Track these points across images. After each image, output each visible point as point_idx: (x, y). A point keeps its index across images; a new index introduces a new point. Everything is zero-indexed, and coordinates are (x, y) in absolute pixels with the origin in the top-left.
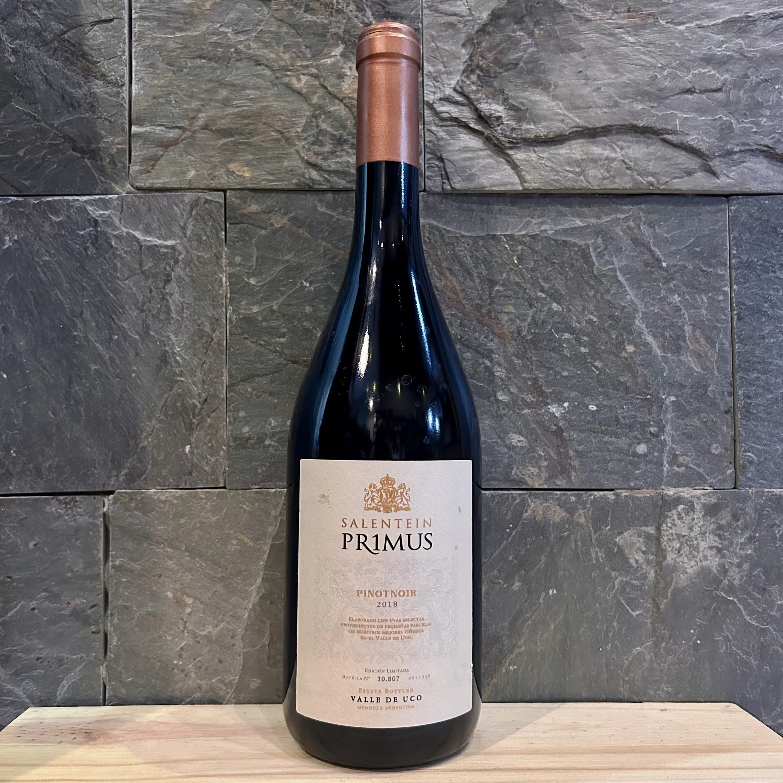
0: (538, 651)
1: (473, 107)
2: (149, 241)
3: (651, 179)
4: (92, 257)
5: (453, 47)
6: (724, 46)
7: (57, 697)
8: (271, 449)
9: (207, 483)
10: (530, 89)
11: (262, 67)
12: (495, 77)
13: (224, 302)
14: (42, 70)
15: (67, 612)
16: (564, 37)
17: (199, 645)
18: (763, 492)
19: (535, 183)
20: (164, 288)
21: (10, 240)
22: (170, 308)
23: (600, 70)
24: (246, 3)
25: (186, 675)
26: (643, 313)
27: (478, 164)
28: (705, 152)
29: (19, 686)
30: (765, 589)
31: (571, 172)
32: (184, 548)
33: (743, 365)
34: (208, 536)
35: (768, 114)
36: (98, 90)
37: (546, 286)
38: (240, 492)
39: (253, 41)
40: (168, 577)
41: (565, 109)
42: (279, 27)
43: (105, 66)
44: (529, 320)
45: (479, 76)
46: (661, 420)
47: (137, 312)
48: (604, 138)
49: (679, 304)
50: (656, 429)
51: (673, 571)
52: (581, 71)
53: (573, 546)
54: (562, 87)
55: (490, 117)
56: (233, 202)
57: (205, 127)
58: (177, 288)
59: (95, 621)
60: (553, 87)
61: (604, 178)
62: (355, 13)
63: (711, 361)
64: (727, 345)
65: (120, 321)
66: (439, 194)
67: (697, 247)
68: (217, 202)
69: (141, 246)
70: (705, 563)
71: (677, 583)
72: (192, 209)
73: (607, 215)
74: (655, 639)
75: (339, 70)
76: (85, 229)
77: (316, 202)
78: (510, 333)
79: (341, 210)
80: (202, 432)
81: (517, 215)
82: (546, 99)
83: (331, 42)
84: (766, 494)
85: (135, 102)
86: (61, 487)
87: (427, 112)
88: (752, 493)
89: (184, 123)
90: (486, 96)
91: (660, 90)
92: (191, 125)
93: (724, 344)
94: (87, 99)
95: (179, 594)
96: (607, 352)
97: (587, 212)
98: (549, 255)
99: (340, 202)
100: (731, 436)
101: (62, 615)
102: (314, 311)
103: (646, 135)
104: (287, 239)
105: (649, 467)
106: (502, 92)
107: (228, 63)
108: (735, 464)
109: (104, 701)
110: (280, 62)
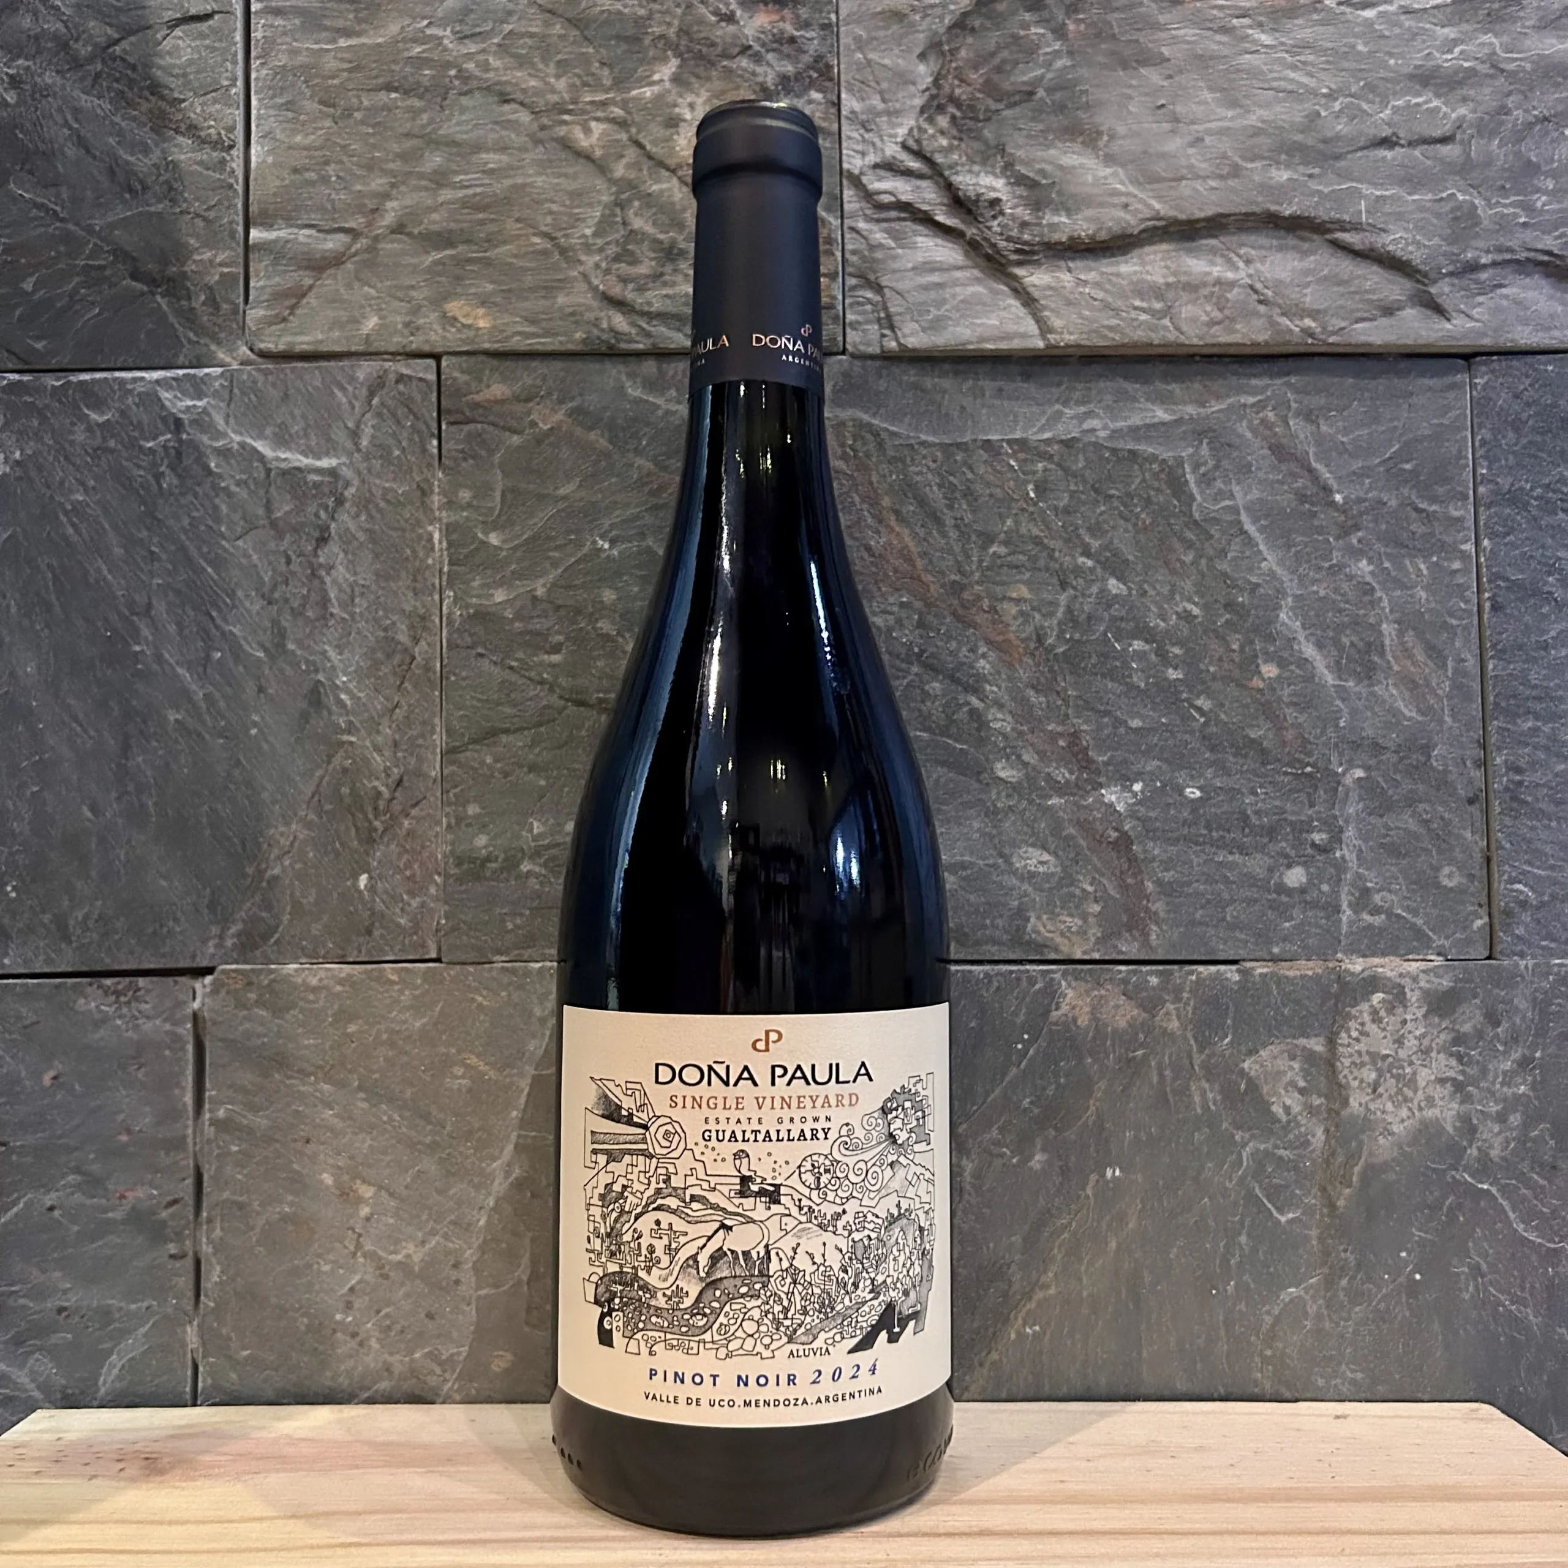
0: (1085, 1294)
1: (941, 180)
2: (285, 460)
3: (1308, 322)
4: (171, 494)
5: (900, 61)
6: (1457, 50)
7: (98, 1390)
8: (533, 881)
9: (402, 951)
10: (1058, 144)
11: (514, 106)
12: (988, 120)
13: (437, 582)
14: (69, 117)
15: (118, 1215)
16: (1128, 37)
17: (387, 1283)
18: (1548, 965)
19: (1071, 334)
20: (316, 556)
21: (6, 461)
22: (327, 594)
23: (1199, 103)
25: (361, 1344)
26: (1296, 597)
27: (954, 296)
28: (1422, 267)
29: (22, 1366)
30: (1554, 1168)
31: (1144, 310)
32: (356, 1084)
33: (1503, 704)
34: (405, 1059)
35: (1551, 187)
36: (182, 157)
37: (1095, 544)
38: (471, 969)
39: (495, 53)
40: (323, 1143)
41: (1131, 182)
42: (547, 24)
43: (195, 108)
44: (1060, 615)
45: (953, 118)
46: (1335, 817)
47: (260, 603)
48: (1213, 242)
49: (1369, 579)
50: (1324, 836)
51: (1363, 1132)
52: (1163, 106)
53: (1155, 1079)
55: (977, 201)
56: (455, 379)
57: (399, 229)
58: (341, 555)
59: (176, 1234)
60: (1105, 138)
61: (1213, 323)
63: (1437, 695)
64: (1472, 663)
65: (226, 622)
66: (872, 357)
67: (1407, 462)
68: (421, 379)
69: (268, 471)
70: (1429, 1113)
71: (1371, 1154)
72: (372, 394)
73: (1219, 398)
74: (1326, 1270)
75: (668, 111)
76: (154, 439)
77: (624, 378)
78: (1023, 640)
79: (673, 392)
80: (393, 847)
81: (1034, 399)
82: (1091, 162)
83: (652, 53)
84: (1556, 969)
85: (256, 179)
86: (108, 960)
87: (848, 193)
88: (1526, 967)
89: (356, 222)
90: (969, 159)
91: (1325, 141)
92: (369, 224)
93: (1463, 660)
94: (160, 175)
95: (346, 1177)
96: (1223, 678)
97: (1178, 391)
98: (1099, 481)
99: (673, 377)
100: (1482, 850)
101: (108, 1222)
102: (619, 599)
103: (1299, 233)
104: (565, 453)
105: (1310, 914)
106: (1001, 149)
107: (445, 99)
108: (1490, 907)
109: (195, 1397)
110: (549, 96)
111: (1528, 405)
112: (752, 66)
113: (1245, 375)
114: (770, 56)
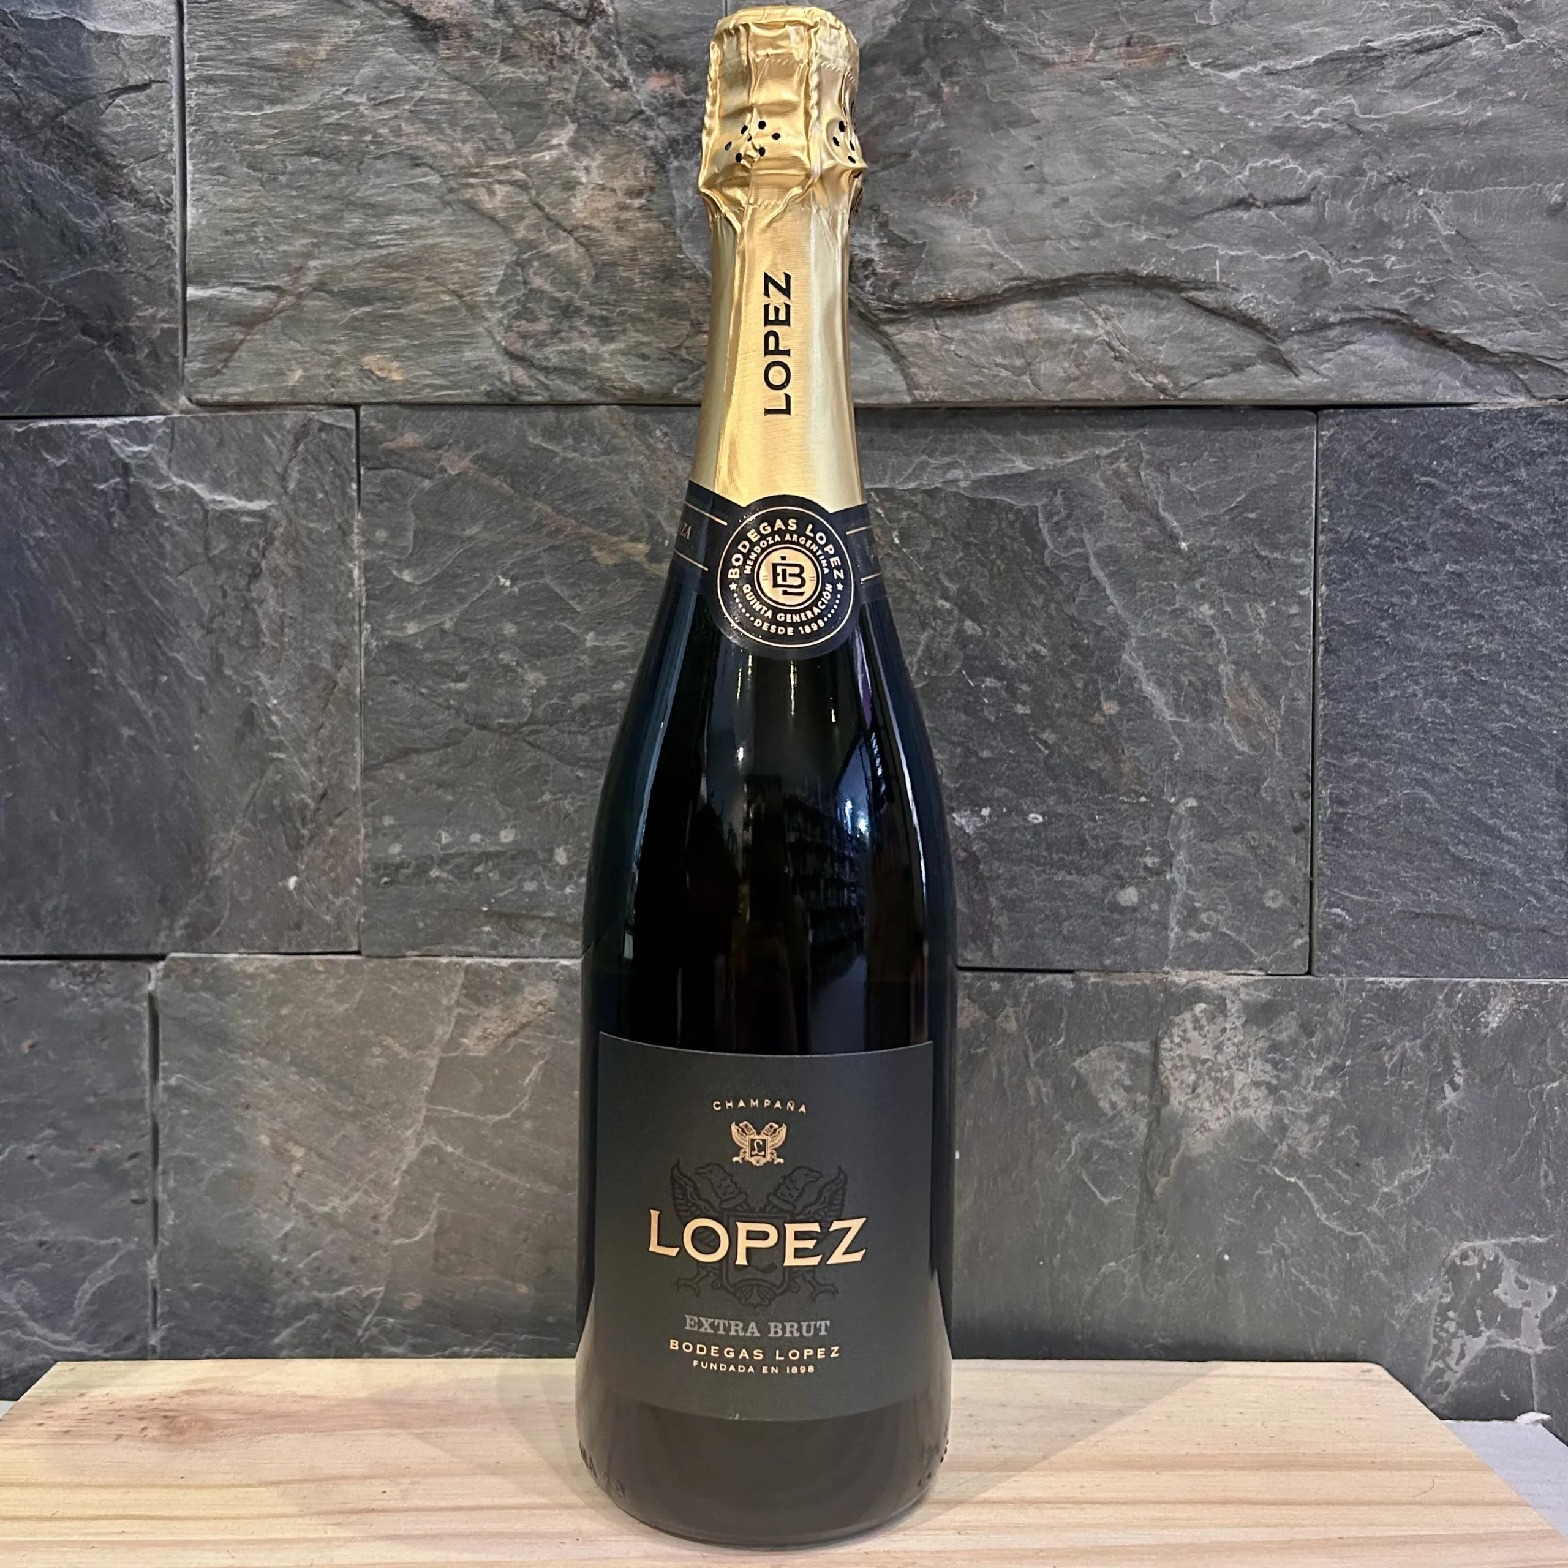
2: (221, 502)
3: (1161, 378)
4: (121, 532)
6: (1317, 111)
7: (73, 1312)
8: (441, 885)
9: (327, 944)
10: (932, 204)
11: (427, 169)
13: (356, 614)
14: (24, 185)
15: (88, 1165)
16: (999, 98)
17: (315, 1230)
18: (1362, 982)
19: (936, 390)
20: (249, 590)
22: (258, 623)
23: (1066, 164)
24: (394, 44)
25: (294, 1281)
26: (1142, 640)
28: (1272, 325)
29: (10, 1289)
30: (1358, 1165)
31: (1005, 367)
32: (288, 1059)
33: (1331, 741)
34: (331, 1039)
35: (1401, 247)
36: (126, 220)
37: (953, 587)
38: (387, 962)
39: (407, 120)
40: (260, 1109)
41: (998, 242)
42: (453, 92)
43: (139, 174)
44: (919, 653)
46: (1167, 843)
47: (202, 632)
48: (1074, 300)
49: (1209, 622)
50: (1156, 860)
51: (1181, 1126)
52: (1031, 167)
53: (995, 1074)
54: (993, 197)
56: (372, 428)
57: (320, 286)
58: (272, 589)
59: (137, 1182)
60: (975, 198)
61: (1069, 379)
62: (594, 62)
63: (1269, 731)
64: (1303, 700)
65: (171, 649)
67: (1252, 511)
68: (342, 428)
69: (207, 512)
70: (1243, 1113)
71: (1187, 1148)
72: (297, 441)
73: (1075, 448)
74: (1143, 1247)
75: (565, 174)
76: (106, 481)
77: (526, 427)
79: (570, 441)
80: (319, 852)
81: (903, 450)
82: (959, 223)
83: (551, 118)
84: (1369, 986)
86: (74, 947)
88: (1342, 984)
89: (282, 280)
91: (1184, 202)
92: (295, 281)
93: (1294, 699)
94: (105, 237)
95: (280, 1139)
96: (1067, 714)
97: (1037, 442)
98: (959, 529)
99: (570, 427)
100: (1305, 874)
101: (78, 1170)
102: (519, 632)
103: (1156, 291)
104: (471, 496)
105: (1140, 930)
106: (875, 209)
107: (361, 163)
108: (1311, 928)
109: (155, 1322)
110: (456, 160)
112: (643, 130)
113: (1102, 427)
114: (662, 120)
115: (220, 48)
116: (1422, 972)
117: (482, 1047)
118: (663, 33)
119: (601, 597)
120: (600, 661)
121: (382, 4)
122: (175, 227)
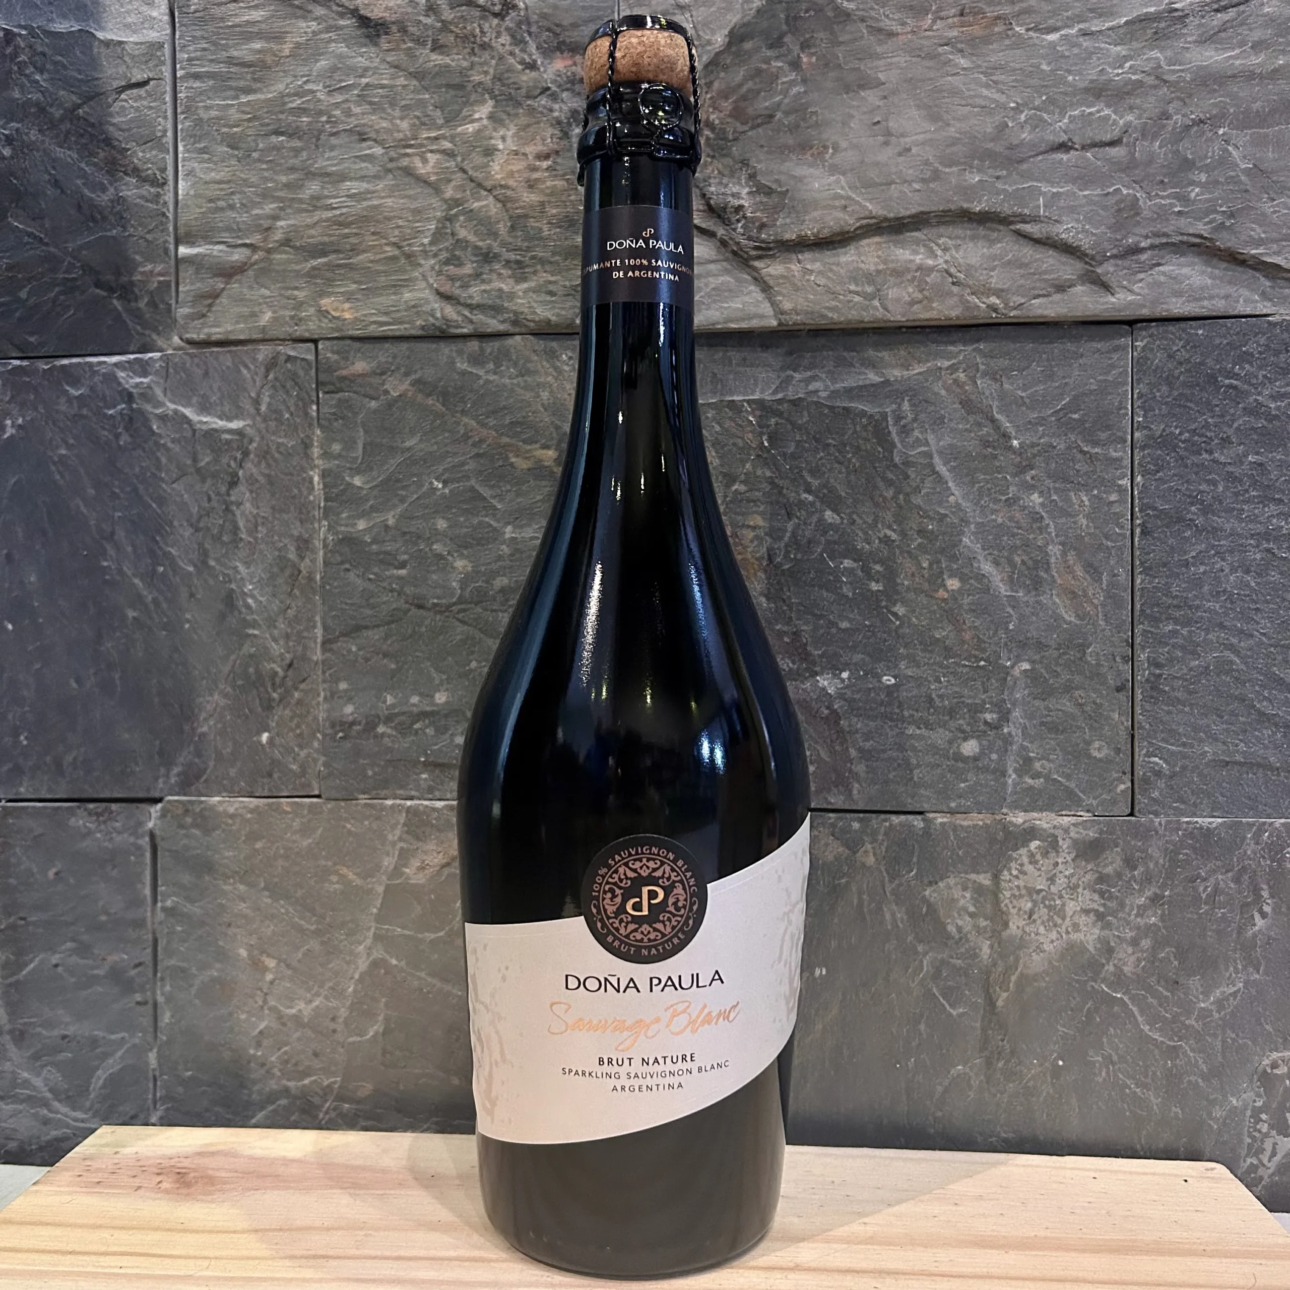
1: (698, 191)
2: (206, 423)
3: (994, 300)
4: (126, 449)
6: (1127, 65)
7: (89, 1094)
8: (386, 740)
9: (294, 789)
10: (794, 157)
11: (372, 143)
12: (735, 140)
13: (316, 513)
15: (101, 972)
16: (851, 65)
17: (285, 1029)
18: (1179, 822)
19: (798, 314)
20: (228, 495)
21: (13, 426)
22: (236, 522)
23: (910, 118)
24: (345, 40)
25: (267, 1072)
26: (980, 525)
27: (707, 285)
28: (1090, 251)
29: (38, 1075)
30: (1177, 983)
31: (857, 293)
32: (262, 885)
33: (1148, 611)
34: (297, 868)
35: (1204, 180)
36: (129, 193)
37: (815, 483)
38: (343, 804)
39: (355, 102)
40: (238, 927)
41: (850, 187)
42: (394, 77)
43: (141, 155)
44: (786, 539)
45: (708, 139)
46: (1004, 701)
47: (191, 530)
48: (917, 234)
49: (1038, 509)
50: (995, 716)
51: (1020, 947)
52: (878, 122)
53: (855, 901)
54: (846, 149)
55: (725, 208)
56: (328, 358)
57: (286, 242)
58: (248, 495)
59: (140, 986)
60: (831, 151)
61: (913, 303)
63: (1093, 604)
64: (1123, 576)
65: (167, 545)
67: (1075, 412)
68: (303, 359)
69: (194, 431)
70: (1074, 936)
71: (1025, 967)
72: (268, 371)
73: (919, 362)
74: (986, 1053)
75: (485, 143)
76: (115, 407)
77: (454, 354)
78: (757, 559)
79: (491, 366)
80: (287, 712)
81: (770, 366)
82: (817, 172)
83: (473, 97)
84: (1185, 826)
85: (182, 208)
86: (90, 791)
88: (1160, 824)
89: (255, 239)
90: (720, 172)
91: (1011, 147)
92: (265, 240)
93: (1115, 575)
94: (113, 207)
95: (256, 952)
96: (915, 589)
97: (887, 358)
98: (819, 433)
99: (490, 354)
100: (1127, 728)
101: (94, 976)
102: (450, 527)
103: (988, 225)
104: (410, 414)
105: (981, 777)
106: (745, 163)
107: (318, 139)
108: (1133, 775)
109: (155, 1102)
110: (396, 135)
111: (1181, 363)
112: (550, 104)
113: (943, 342)
114: (565, 95)
115: (204, 49)
116: (1231, 813)
117: (421, 875)
118: (565, 23)
119: (518, 495)
120: (517, 550)
121: (335, 8)
122: (169, 197)
